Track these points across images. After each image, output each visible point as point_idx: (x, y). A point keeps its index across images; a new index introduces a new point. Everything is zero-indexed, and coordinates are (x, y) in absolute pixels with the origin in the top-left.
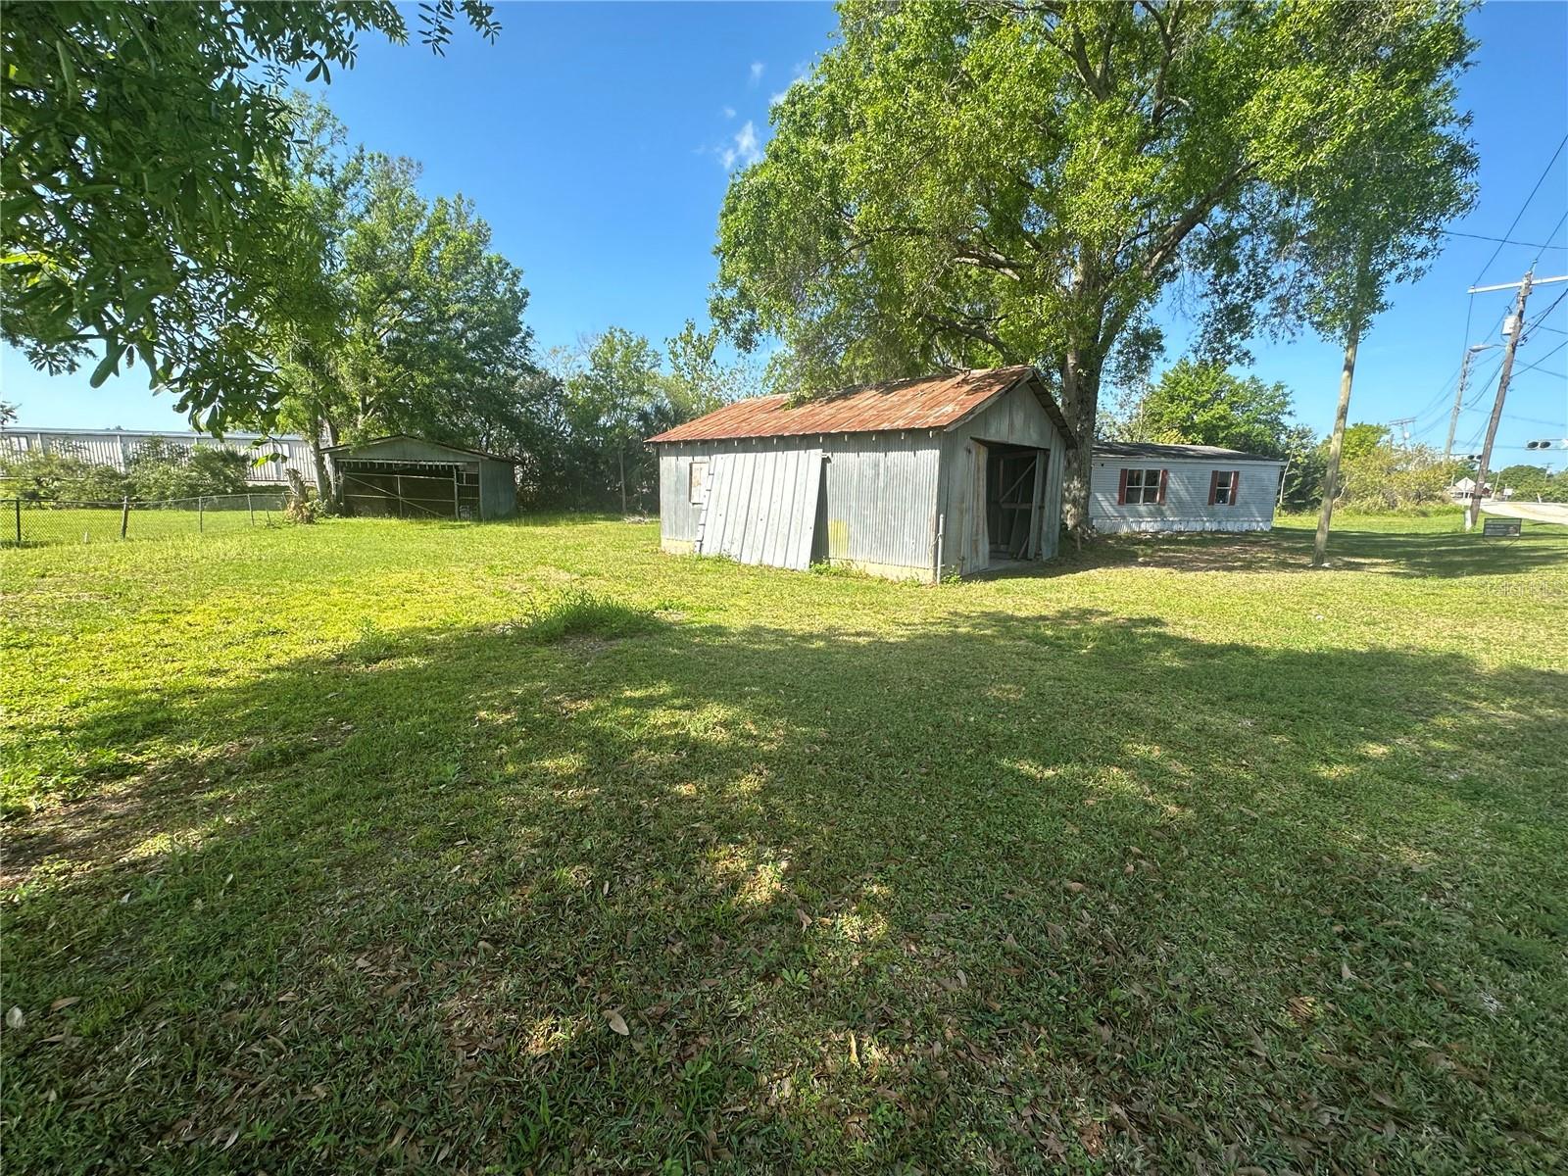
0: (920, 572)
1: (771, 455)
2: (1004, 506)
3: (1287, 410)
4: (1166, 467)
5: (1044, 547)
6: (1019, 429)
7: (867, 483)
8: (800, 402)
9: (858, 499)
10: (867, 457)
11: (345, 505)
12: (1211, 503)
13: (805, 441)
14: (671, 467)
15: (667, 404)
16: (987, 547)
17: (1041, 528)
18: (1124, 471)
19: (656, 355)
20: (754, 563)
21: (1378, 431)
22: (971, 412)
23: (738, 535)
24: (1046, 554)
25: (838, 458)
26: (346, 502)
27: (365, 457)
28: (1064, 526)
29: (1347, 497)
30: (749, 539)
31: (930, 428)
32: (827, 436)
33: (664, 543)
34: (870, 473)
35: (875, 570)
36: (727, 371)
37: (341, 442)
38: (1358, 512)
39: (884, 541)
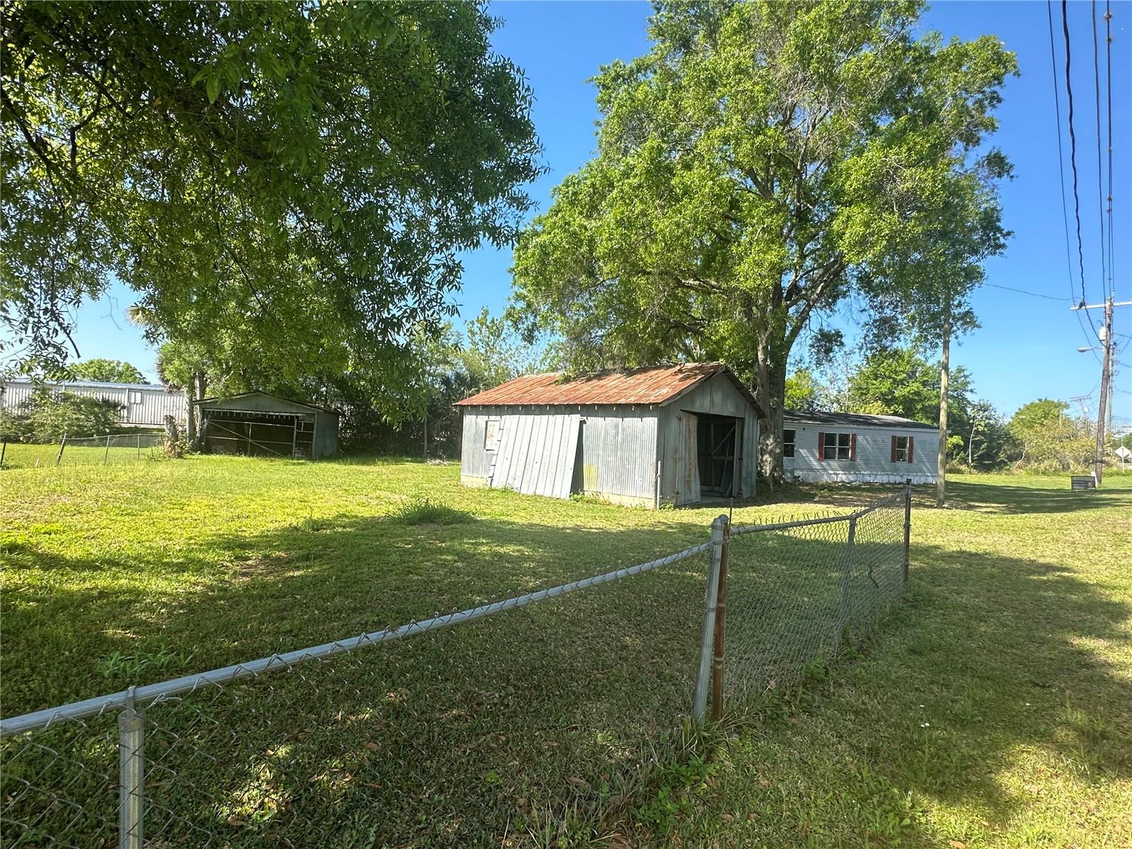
0: (646, 501)
1: (545, 417)
2: (715, 458)
3: (970, 387)
4: (854, 431)
5: (744, 488)
6: (718, 404)
7: (610, 439)
8: (567, 380)
9: (604, 450)
10: (611, 421)
11: (205, 445)
12: (893, 460)
13: (569, 409)
14: (471, 423)
15: (464, 371)
16: (699, 486)
17: (740, 474)
18: (821, 434)
19: (459, 335)
20: (530, 493)
21: (1058, 405)
22: (679, 394)
23: (520, 473)
24: (746, 494)
25: (591, 421)
26: (206, 443)
27: (226, 408)
28: (760, 474)
29: (1028, 459)
30: (527, 476)
31: (650, 404)
32: (583, 406)
33: (463, 479)
34: (612, 432)
35: (615, 500)
36: (514, 347)
37: (207, 396)
38: (1037, 472)
39: (622, 479)
